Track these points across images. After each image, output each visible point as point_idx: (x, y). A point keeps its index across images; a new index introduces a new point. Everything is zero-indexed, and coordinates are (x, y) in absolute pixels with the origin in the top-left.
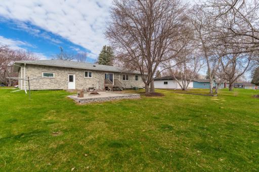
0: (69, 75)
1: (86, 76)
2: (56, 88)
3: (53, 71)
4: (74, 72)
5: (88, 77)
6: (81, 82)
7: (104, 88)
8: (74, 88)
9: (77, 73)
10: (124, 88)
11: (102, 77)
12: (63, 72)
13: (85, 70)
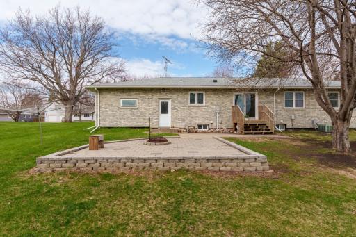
0: (160, 101)
1: (192, 101)
2: (140, 125)
3: (135, 96)
4: (169, 95)
5: (196, 104)
6: (182, 114)
7: (232, 125)
8: (169, 125)
9: (175, 96)
10: (289, 125)
11: (228, 102)
12: (150, 96)
13: (191, 89)
